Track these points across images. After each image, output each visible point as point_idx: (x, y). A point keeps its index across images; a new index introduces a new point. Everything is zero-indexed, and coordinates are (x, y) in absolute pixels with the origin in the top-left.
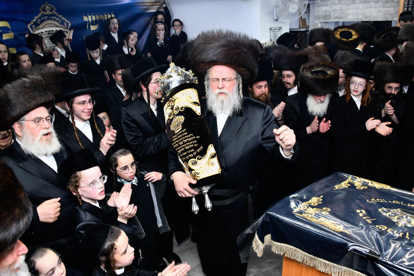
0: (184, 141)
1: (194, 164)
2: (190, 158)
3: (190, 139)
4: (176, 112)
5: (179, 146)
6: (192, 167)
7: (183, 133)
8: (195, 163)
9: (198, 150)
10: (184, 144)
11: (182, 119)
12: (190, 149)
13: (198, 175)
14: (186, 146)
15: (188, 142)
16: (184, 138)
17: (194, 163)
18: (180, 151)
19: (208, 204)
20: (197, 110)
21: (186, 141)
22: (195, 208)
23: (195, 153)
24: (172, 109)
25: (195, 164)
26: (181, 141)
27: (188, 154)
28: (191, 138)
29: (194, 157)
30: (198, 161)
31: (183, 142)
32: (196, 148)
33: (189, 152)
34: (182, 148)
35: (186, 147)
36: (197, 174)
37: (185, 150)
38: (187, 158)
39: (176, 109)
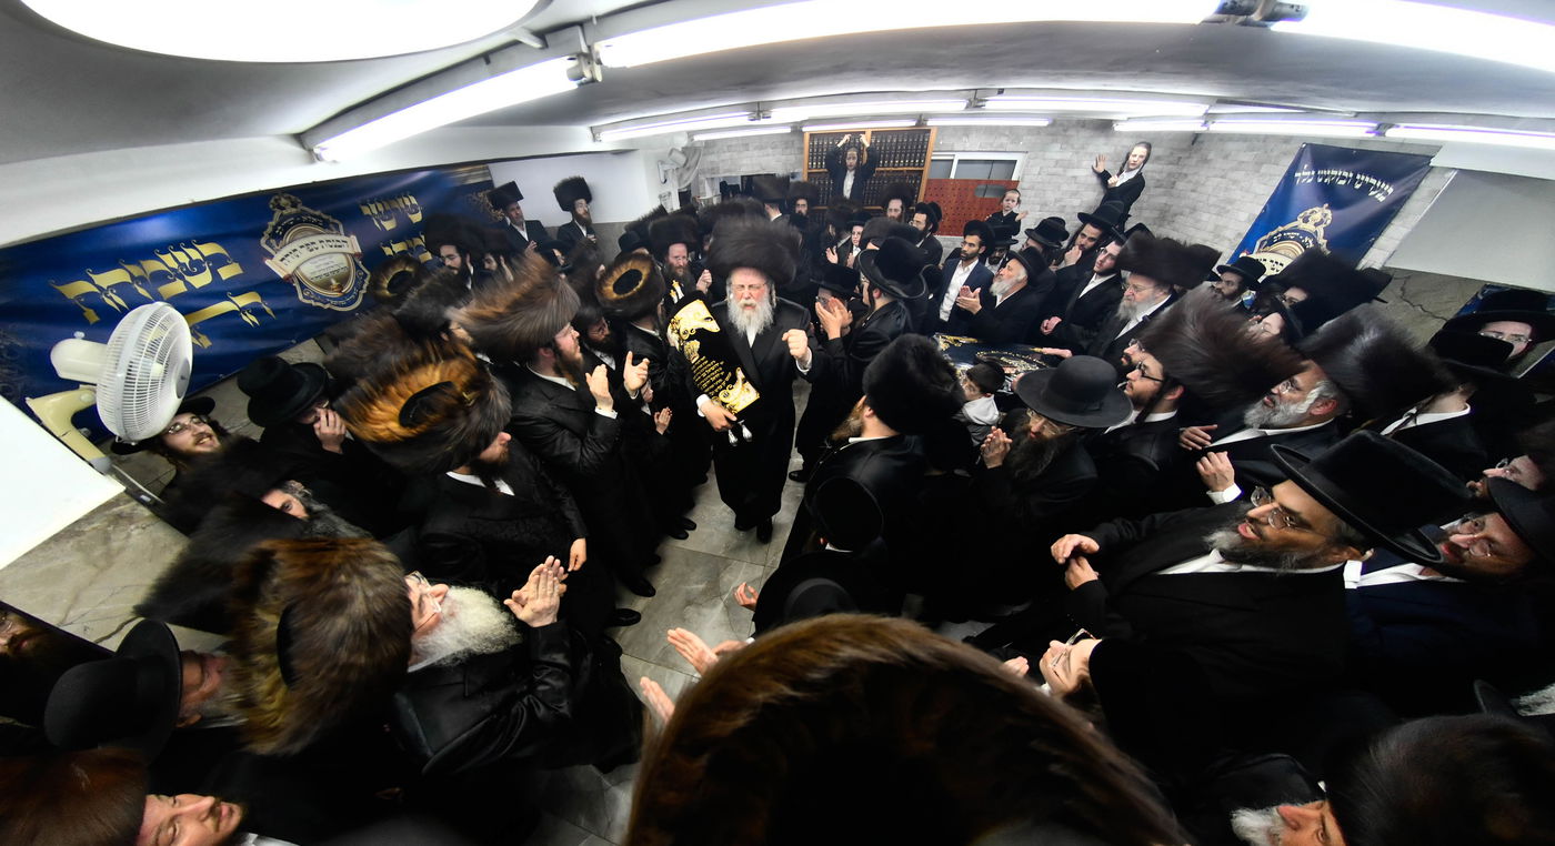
2: (720, 391)
3: (713, 368)
4: (686, 337)
5: (702, 378)
6: (725, 400)
7: (702, 362)
8: (727, 395)
9: (727, 379)
11: (696, 344)
12: (717, 379)
14: (710, 377)
15: (712, 371)
16: (705, 367)
18: (705, 385)
19: (747, 433)
20: (713, 327)
22: (733, 439)
23: (724, 383)
24: (678, 333)
27: (716, 387)
28: (714, 365)
29: (724, 388)
30: (730, 392)
32: (723, 377)
35: (711, 379)
37: (712, 383)
39: (684, 333)
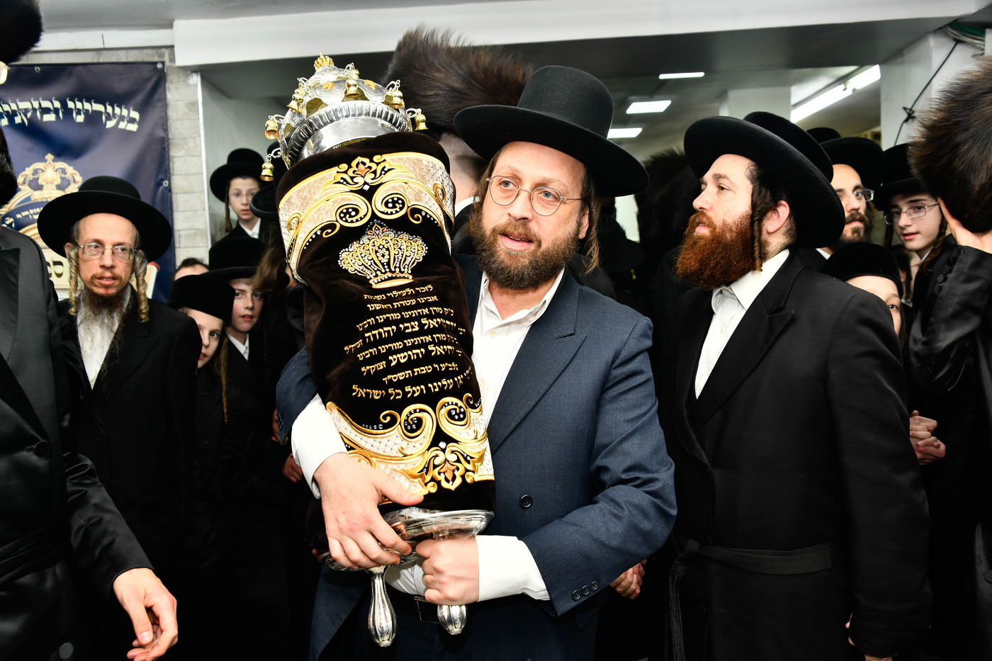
0: (424, 321)
1: (457, 417)
2: (444, 393)
6: (449, 428)
7: (419, 295)
10: (422, 332)
13: (469, 462)
14: (430, 343)
16: (426, 311)
17: (458, 415)
21: (433, 323)
25: (460, 419)
26: (411, 319)
27: (436, 376)
31: (421, 325)
33: (441, 368)
34: (414, 347)
35: (431, 348)
36: (465, 459)
37: (428, 359)
38: (434, 387)
